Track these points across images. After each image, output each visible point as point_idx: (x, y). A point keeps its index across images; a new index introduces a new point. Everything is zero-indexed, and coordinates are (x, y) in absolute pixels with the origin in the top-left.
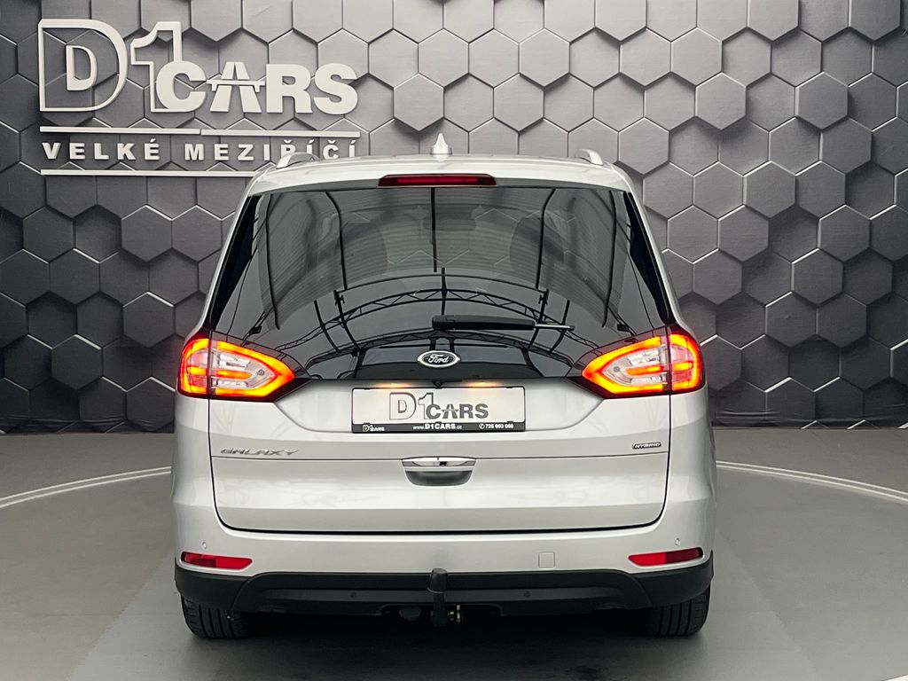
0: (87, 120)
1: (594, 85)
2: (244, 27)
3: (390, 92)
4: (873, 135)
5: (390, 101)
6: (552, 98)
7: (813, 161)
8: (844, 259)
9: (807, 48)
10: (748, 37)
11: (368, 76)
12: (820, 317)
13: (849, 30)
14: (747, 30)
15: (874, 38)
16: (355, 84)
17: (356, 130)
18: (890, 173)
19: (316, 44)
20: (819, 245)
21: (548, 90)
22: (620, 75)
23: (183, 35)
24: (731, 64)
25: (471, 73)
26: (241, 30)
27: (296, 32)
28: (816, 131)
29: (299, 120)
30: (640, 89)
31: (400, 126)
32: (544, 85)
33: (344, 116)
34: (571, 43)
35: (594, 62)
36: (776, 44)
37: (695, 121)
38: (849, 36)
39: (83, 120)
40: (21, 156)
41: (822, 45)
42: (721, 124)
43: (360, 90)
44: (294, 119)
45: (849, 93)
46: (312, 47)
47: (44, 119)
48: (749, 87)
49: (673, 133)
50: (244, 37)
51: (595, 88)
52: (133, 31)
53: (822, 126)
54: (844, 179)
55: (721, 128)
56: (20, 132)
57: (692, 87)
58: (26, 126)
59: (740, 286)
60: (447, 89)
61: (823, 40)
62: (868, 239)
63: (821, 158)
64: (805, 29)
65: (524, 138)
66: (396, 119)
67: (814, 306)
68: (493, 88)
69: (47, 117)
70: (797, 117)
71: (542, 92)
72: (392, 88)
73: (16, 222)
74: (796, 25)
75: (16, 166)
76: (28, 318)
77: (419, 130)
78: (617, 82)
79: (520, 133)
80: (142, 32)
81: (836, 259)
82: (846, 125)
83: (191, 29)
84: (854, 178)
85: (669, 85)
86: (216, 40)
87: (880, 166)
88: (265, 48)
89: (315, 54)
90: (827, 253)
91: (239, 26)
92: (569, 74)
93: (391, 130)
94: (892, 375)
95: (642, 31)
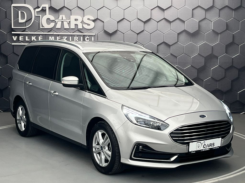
0: (24, 30)
1: (158, 21)
3: (102, 23)
4: (233, 35)
5: (103, 25)
6: (146, 25)
7: (217, 42)
8: (225, 68)
9: (215, 11)
10: (199, 9)
11: (97, 19)
12: (218, 83)
13: (227, 6)
14: (199, 6)
15: (234, 8)
16: (94, 21)
18: (238, 45)
19: (84, 10)
20: (218, 64)
21: (145, 22)
22: (164, 18)
23: (49, 8)
24: (195, 15)
25: (125, 18)
26: (64, 7)
27: (78, 7)
28: (217, 34)
29: (79, 30)
30: (170, 22)
31: (106, 32)
32: (144, 21)
33: (91, 29)
34: (151, 10)
35: (157, 15)
36: (207, 10)
37: (185, 31)
38: (227, 8)
40: (7, 40)
42: (191, 31)
43: (95, 23)
44: (78, 30)
45: (227, 24)
46: (82, 11)
47: (13, 30)
48: (199, 22)
49: (179, 34)
50: (65, 8)
51: (158, 22)
52: (36, 7)
53: (219, 32)
54: (225, 47)
55: (192, 33)
56: (7, 33)
57: (184, 22)
58: (9, 32)
59: (197, 75)
60: (118, 22)
61: (219, 9)
62: (232, 63)
63: (219, 41)
64: (214, 6)
65: (139, 35)
66: (105, 30)
67: (217, 81)
68: (130, 22)
69: (14, 29)
70: (212, 30)
71: (143, 23)
72: (103, 22)
73: (6, 57)
74: (212, 5)
75: (6, 42)
76: (9, 82)
77: (111, 33)
78: (164, 20)
79: (138, 34)
80: (38, 7)
81: (223, 68)
82: (226, 32)
83: (51, 6)
84: (228, 46)
85: (178, 21)
86: (58, 9)
87: (235, 43)
88: (70, 11)
89: (83, 13)
90: (220, 66)
91: (64, 6)
92: (151, 18)
93: (103, 33)
94: (238, 100)
95: (170, 7)
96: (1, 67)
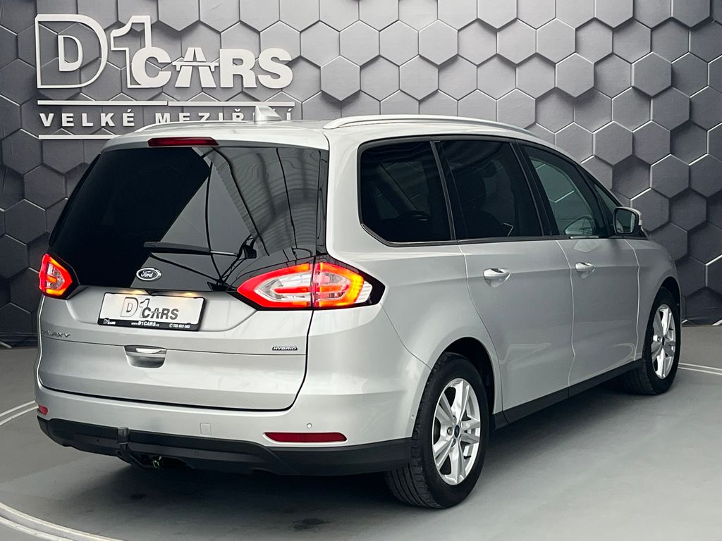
0: (75, 94)
1: (478, 64)
2: (201, 20)
3: (316, 71)
4: (690, 100)
5: (318, 78)
6: (444, 74)
7: (646, 120)
8: (670, 196)
9: (640, 33)
10: (595, 26)
11: (300, 58)
13: (671, 19)
14: (595, 19)
15: (691, 26)
16: (290, 64)
17: (292, 100)
18: (705, 129)
19: (259, 33)
20: (651, 186)
21: (442, 67)
22: (497, 55)
23: (153, 26)
24: (583, 46)
25: (381, 54)
26: (199, 22)
27: (243, 23)
28: (647, 98)
29: (246, 93)
30: (513, 66)
31: (327, 98)
32: (439, 64)
34: (459, 31)
35: (477, 45)
36: (616, 31)
37: (556, 91)
38: (672, 24)
39: (71, 95)
40: (21, 124)
41: (651, 32)
42: (575, 93)
43: (294, 69)
44: (242, 92)
45: (672, 68)
46: (255, 36)
48: (596, 64)
49: (539, 100)
50: (201, 27)
52: (112, 24)
53: (652, 94)
54: (669, 134)
55: (575, 96)
56: (21, 105)
58: (26, 99)
60: (362, 67)
61: (652, 27)
62: (688, 181)
63: (651, 119)
64: (637, 19)
65: (424, 105)
66: (323, 91)
67: (648, 233)
68: (399, 66)
69: (42, 92)
70: (633, 87)
71: (437, 70)
72: (319, 68)
73: (18, 177)
74: (632, 16)
75: (18, 133)
76: (29, 255)
77: (341, 100)
78: (495, 60)
79: (420, 102)
80: (119, 25)
81: (664, 196)
82: (670, 93)
83: (158, 21)
84: (677, 133)
85: (535, 63)
86: (179, 30)
87: (696, 124)
88: (218, 36)
89: (258, 41)
90: (657, 191)
91: (197, 19)
92: (458, 55)
93: (320, 101)
94: (707, 285)
95: (514, 21)
96: (3, 210)
